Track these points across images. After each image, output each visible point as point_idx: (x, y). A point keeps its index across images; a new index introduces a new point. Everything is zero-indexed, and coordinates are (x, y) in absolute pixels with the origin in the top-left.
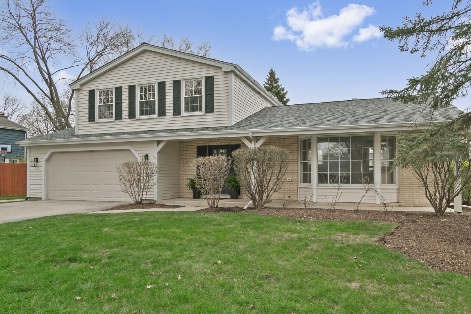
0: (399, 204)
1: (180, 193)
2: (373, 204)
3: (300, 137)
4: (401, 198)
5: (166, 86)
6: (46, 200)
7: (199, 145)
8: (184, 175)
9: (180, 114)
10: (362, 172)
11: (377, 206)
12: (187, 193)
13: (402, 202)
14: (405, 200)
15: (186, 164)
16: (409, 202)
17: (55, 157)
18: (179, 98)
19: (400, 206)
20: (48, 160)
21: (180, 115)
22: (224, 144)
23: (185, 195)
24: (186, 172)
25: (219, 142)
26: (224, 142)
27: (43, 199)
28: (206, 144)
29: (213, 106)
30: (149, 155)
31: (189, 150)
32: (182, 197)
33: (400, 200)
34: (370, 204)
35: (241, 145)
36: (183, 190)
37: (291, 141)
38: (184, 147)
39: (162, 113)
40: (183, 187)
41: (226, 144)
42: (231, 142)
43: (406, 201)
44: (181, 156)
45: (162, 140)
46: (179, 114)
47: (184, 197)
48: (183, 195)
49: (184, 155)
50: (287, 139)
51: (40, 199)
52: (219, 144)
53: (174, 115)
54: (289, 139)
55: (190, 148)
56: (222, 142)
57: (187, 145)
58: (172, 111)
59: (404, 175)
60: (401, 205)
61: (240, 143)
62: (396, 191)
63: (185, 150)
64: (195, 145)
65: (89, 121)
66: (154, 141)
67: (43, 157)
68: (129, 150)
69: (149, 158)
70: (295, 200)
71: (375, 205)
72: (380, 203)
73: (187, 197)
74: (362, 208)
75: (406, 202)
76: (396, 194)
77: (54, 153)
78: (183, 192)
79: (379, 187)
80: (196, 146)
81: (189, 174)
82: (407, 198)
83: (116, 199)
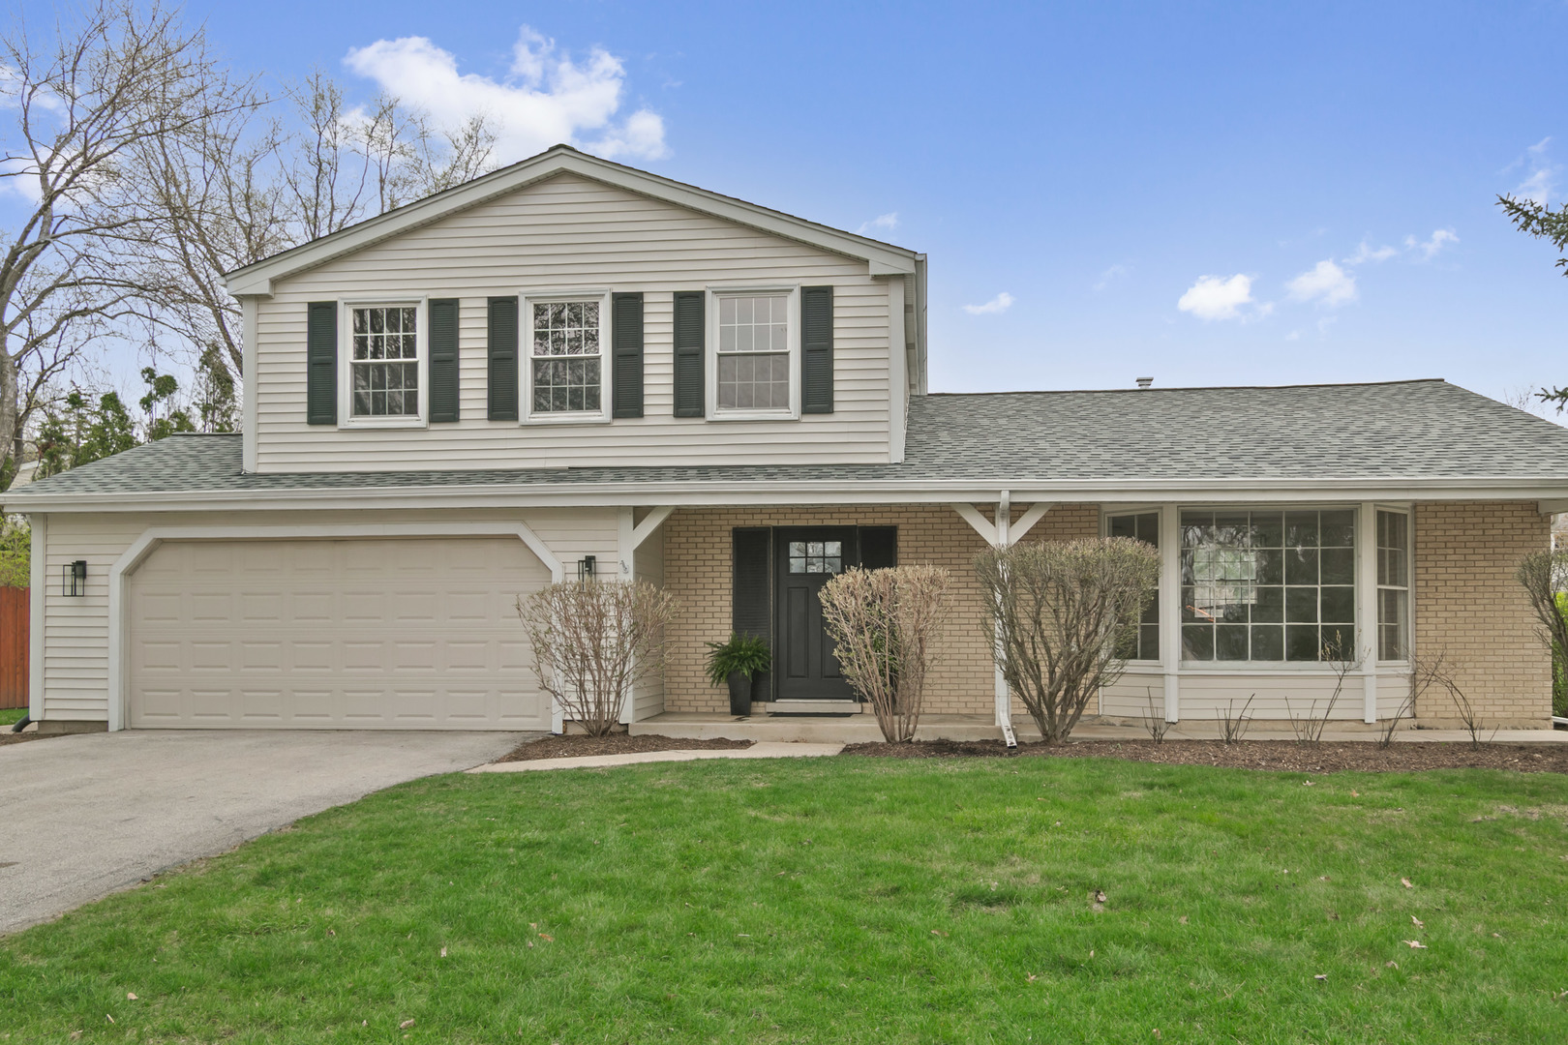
0: (1415, 722)
1: (666, 697)
2: (1353, 724)
3: (1105, 508)
4: (1423, 702)
5: (647, 309)
6: (124, 729)
7: (740, 523)
8: (681, 633)
9: (701, 414)
10: (1319, 623)
11: (1366, 728)
12: (692, 698)
13: (1426, 716)
14: (1434, 708)
15: (687, 592)
16: (1447, 715)
17: (165, 558)
18: (699, 356)
19: (1419, 728)
20: (130, 573)
21: (703, 416)
22: (835, 523)
23: (687, 703)
24: (690, 621)
25: (817, 516)
26: (834, 515)
27: (113, 726)
28: (766, 523)
29: (832, 392)
30: (599, 557)
31: (701, 540)
32: (675, 709)
33: (1418, 708)
34: (1346, 724)
35: (901, 527)
36: (676, 685)
37: (1078, 519)
38: (679, 529)
39: (629, 403)
40: (676, 674)
41: (844, 523)
42: (862, 516)
43: (1436, 712)
44: (668, 563)
45: (653, 507)
46: (699, 412)
47: (683, 709)
48: (679, 703)
49: (682, 557)
50: (1062, 513)
51: (102, 726)
52: (818, 523)
53: (677, 415)
54: (1069, 513)
55: (704, 534)
56: (829, 516)
57: (693, 523)
58: (671, 400)
59: (1430, 633)
60: (1421, 724)
61: (894, 521)
62: (1406, 683)
63: (684, 540)
64: (725, 522)
65: (311, 422)
66: (617, 511)
67: (112, 559)
68: (515, 538)
69: (601, 568)
70: (1090, 715)
71: (1361, 726)
72: (1374, 721)
73: (693, 710)
74: (1329, 735)
75: (1436, 717)
76: (1407, 693)
77: (161, 543)
78: (678, 692)
79: (1374, 671)
80: (730, 528)
81: (699, 627)
82: (1439, 702)
83: (397, 719)
